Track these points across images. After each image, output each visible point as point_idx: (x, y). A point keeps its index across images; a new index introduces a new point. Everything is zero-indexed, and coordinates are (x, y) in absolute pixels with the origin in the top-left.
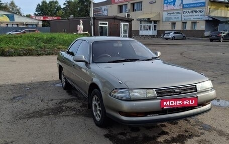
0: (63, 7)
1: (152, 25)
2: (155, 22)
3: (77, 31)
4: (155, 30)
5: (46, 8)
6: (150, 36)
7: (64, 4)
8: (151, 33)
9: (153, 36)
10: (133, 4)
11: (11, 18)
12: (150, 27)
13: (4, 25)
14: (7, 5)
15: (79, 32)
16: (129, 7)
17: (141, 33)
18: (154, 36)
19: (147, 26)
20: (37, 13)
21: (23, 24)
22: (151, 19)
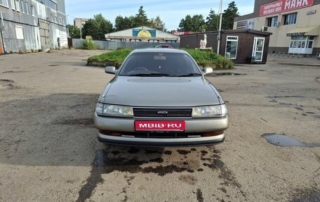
0: (206, 21)
1: (306, 40)
2: (312, 37)
3: (200, 46)
4: (310, 47)
5: (190, 23)
6: (301, 54)
7: (208, 18)
8: (303, 51)
9: (305, 55)
10: (285, 16)
11: (153, 33)
12: (304, 44)
13: (146, 41)
14: (152, 21)
15: (201, 48)
16: (280, 19)
17: (291, 51)
18: (307, 55)
19: (300, 42)
20: (180, 28)
21: (163, 40)
22: (306, 34)
